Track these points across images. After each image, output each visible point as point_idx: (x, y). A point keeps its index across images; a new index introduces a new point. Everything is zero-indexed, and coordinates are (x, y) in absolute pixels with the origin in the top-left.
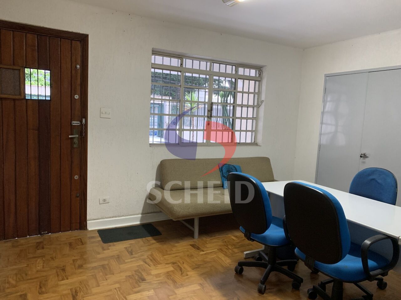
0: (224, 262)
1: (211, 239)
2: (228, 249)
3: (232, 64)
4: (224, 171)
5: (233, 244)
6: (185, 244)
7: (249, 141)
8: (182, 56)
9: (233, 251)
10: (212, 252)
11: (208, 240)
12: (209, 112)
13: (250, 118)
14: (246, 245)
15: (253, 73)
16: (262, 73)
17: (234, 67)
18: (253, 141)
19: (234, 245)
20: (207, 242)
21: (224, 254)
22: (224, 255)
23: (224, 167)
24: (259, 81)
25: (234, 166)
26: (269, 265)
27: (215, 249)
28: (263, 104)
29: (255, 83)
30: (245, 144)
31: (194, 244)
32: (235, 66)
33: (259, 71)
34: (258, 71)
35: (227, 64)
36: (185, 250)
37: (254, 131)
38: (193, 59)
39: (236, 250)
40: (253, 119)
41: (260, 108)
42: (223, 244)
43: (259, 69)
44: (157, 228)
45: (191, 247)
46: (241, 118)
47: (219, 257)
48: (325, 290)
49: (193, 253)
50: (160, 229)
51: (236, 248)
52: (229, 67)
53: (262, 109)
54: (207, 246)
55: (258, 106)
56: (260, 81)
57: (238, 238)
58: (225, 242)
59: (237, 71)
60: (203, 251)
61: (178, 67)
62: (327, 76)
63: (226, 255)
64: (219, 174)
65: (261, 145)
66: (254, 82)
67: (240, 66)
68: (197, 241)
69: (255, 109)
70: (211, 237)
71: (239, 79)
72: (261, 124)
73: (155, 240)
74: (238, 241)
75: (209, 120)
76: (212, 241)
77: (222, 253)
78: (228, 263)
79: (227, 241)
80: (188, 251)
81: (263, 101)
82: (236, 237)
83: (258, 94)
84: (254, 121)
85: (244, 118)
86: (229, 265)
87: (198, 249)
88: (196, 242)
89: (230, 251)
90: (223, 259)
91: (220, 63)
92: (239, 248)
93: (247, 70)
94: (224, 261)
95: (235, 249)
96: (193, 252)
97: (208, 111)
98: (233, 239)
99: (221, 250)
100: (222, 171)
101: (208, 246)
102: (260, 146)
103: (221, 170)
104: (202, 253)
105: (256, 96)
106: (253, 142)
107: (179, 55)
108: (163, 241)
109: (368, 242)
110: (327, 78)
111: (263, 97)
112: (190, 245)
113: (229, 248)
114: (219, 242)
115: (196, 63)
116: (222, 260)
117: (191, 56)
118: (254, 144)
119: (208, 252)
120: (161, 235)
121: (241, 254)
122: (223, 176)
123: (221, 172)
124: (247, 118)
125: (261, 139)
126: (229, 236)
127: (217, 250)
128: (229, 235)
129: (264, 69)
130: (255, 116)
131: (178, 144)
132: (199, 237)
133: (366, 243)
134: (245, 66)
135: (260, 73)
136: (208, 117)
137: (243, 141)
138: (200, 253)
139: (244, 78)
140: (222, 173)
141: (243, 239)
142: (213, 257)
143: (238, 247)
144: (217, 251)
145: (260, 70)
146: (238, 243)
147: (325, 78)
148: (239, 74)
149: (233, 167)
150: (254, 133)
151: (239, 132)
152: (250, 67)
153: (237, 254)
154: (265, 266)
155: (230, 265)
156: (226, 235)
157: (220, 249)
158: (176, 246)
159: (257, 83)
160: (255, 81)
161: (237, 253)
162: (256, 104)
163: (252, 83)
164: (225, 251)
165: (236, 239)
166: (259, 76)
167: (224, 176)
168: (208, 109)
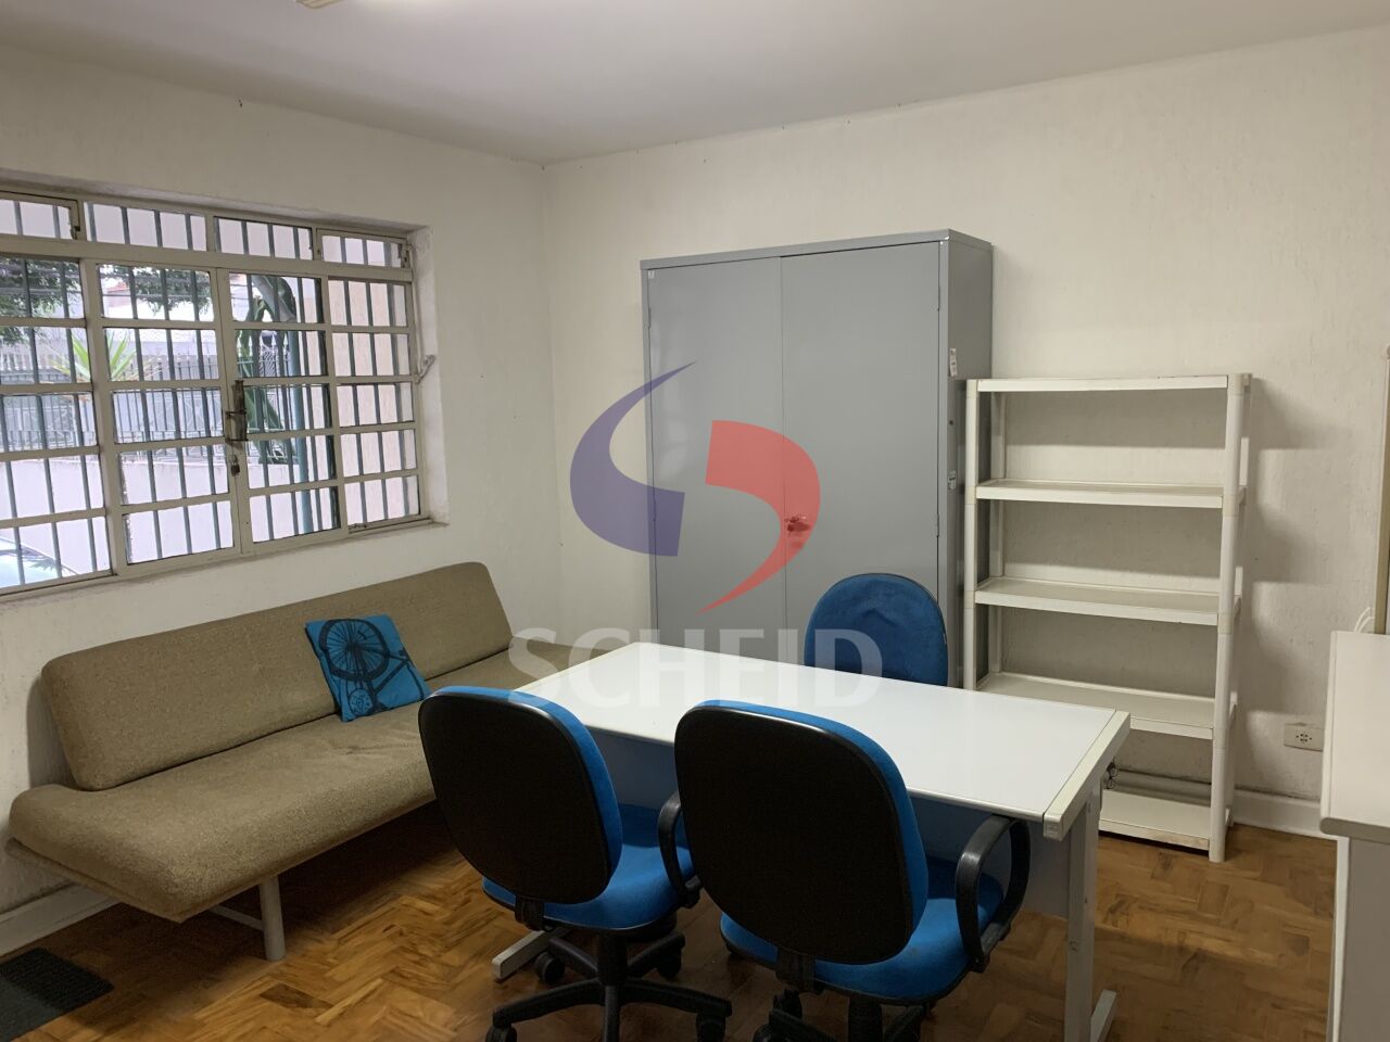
0: (429, 1026)
1: (340, 941)
2: (422, 961)
3: (295, 223)
4: (335, 650)
5: (433, 935)
6: (241, 999)
7: (396, 511)
8: (74, 191)
9: (443, 964)
10: (368, 995)
11: (329, 945)
12: (233, 422)
13: (390, 427)
14: (482, 923)
15: (377, 252)
16: (414, 252)
17: (304, 234)
18: (414, 510)
19: (439, 936)
20: (331, 960)
21: (417, 991)
22: (415, 996)
23: (330, 635)
24: (407, 284)
25: (368, 623)
26: (608, 989)
27: (373, 980)
28: (436, 368)
29: (390, 292)
30: (387, 526)
31: (279, 986)
32: (310, 229)
33: (400, 246)
34: (394, 248)
35: (271, 220)
36: (250, 1025)
37: (414, 473)
38: (125, 201)
39: (454, 958)
40: (400, 426)
41: (424, 382)
42: (394, 947)
43: (400, 237)
44: (81, 959)
45: (267, 1003)
46: (358, 429)
47: (400, 1012)
48: (799, 1015)
49: (288, 1028)
50: (96, 962)
51: (449, 948)
52: (283, 234)
53: (433, 387)
54: (337, 978)
55: (416, 377)
56: (410, 283)
57: (440, 900)
58: (401, 934)
59: (317, 249)
60: (330, 1006)
61: (58, 241)
62: (648, 267)
63: (424, 990)
64: (313, 666)
65: (447, 520)
66: (384, 286)
67: (331, 228)
68: (285, 969)
69: (406, 389)
70: (334, 932)
71: (331, 278)
72: (436, 445)
73: (90, 1023)
74: (447, 914)
75: (236, 452)
76: (349, 944)
77: (404, 986)
78: (445, 1025)
79: (405, 930)
80: (264, 1028)
81: (432, 358)
82: (431, 897)
83: (408, 330)
84: (408, 434)
85: (368, 428)
86: (454, 1034)
87: (305, 1006)
88: (282, 973)
89: (433, 967)
90: (420, 1014)
91: (245, 217)
92: (458, 943)
93: (353, 244)
94: (427, 1021)
95: (449, 954)
96: (288, 1025)
97: (228, 415)
98: (426, 914)
99: (396, 976)
100: (326, 651)
101: (339, 973)
102: (445, 525)
103: (321, 649)
104: (326, 1016)
105: (402, 340)
106: (416, 512)
107: (62, 189)
108: (131, 1020)
109: (971, 857)
110: (651, 274)
111: (431, 344)
112: (263, 995)
113: (425, 957)
114: (375, 943)
115: (141, 219)
116: (417, 1018)
117: (117, 192)
118: (420, 520)
119: (348, 1001)
120: (109, 988)
121: (476, 968)
122: (332, 671)
123: (324, 658)
124: (379, 428)
125: (446, 498)
126: (404, 903)
127: (379, 981)
128: (406, 899)
129: (418, 240)
130: (407, 416)
131: (112, 572)
132: (288, 947)
133: (966, 863)
134: (346, 228)
135: (404, 254)
136: (229, 441)
137: (375, 515)
138: (319, 1019)
139: (347, 274)
140: (329, 662)
141: (460, 900)
142: (376, 1018)
143: (454, 939)
144: (381, 985)
145: (400, 241)
146: (448, 923)
147: (643, 275)
148: (327, 259)
149: (365, 626)
150: (412, 481)
151: (358, 484)
152: (365, 230)
153: (465, 973)
154: (592, 996)
155: (456, 1030)
156: (393, 904)
157: (392, 971)
158: (202, 1024)
159: (399, 290)
160: (390, 283)
161: (462, 967)
162: (404, 370)
163: (379, 290)
164: (417, 977)
165: (436, 908)
166: (403, 266)
167: (339, 673)
168: (226, 409)
